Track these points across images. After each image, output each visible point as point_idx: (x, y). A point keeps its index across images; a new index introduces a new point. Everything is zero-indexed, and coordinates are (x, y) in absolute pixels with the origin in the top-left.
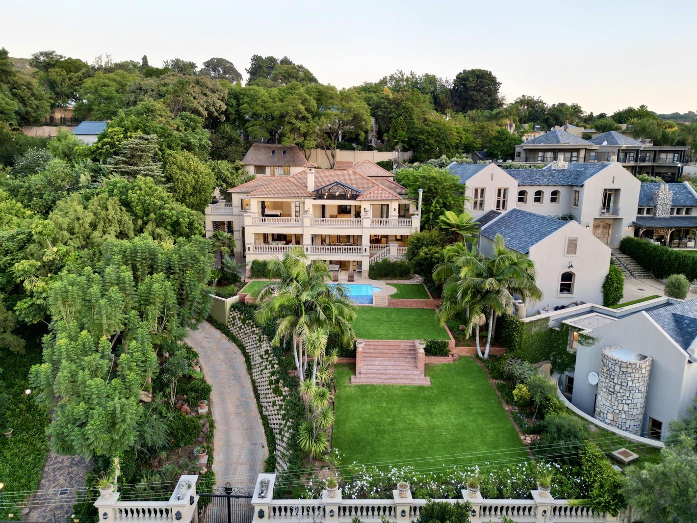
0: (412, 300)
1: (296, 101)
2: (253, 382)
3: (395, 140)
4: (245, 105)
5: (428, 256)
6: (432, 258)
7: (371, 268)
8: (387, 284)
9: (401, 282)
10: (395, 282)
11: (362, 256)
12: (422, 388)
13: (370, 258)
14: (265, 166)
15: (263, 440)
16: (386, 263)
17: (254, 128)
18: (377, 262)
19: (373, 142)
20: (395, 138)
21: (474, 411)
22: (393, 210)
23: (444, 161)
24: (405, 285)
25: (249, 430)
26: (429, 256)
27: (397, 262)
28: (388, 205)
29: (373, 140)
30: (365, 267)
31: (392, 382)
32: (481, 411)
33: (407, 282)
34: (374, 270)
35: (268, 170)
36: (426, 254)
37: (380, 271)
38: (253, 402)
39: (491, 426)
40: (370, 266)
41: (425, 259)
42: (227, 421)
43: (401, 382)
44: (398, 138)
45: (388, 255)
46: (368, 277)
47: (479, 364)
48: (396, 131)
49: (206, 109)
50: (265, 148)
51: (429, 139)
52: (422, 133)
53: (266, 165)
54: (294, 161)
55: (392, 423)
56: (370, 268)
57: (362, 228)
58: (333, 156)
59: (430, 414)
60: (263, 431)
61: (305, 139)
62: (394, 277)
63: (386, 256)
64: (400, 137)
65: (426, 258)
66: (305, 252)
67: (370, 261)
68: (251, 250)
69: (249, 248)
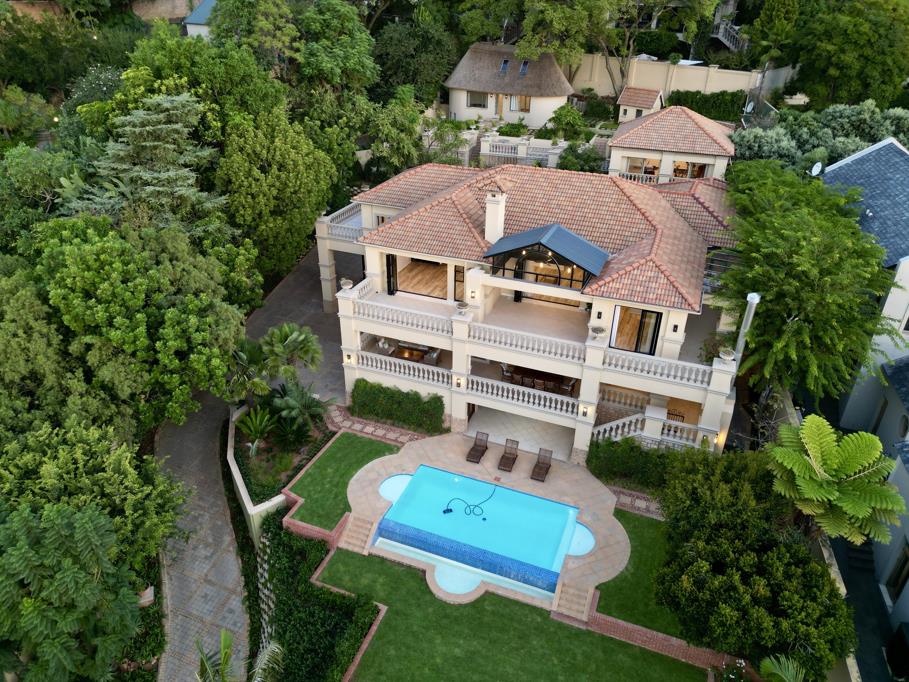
3: (765, 43)
8: (616, 513)
11: (575, 419)
13: (595, 427)
14: (487, 94)
17: (473, 13)
18: (609, 439)
19: (722, 30)
20: (765, 37)
22: (670, 327)
23: (866, 116)
27: (656, 451)
28: (659, 315)
29: (722, 27)
35: (491, 101)
37: (613, 462)
40: (591, 442)
44: (772, 37)
45: (639, 432)
46: (584, 466)
48: (770, 19)
50: (491, 54)
51: (843, 51)
52: (828, 35)
53: (486, 90)
54: (539, 87)
56: (590, 450)
57: (582, 366)
58: (623, 74)
61: (563, 44)
63: (632, 434)
64: (777, 34)
66: (454, 387)
67: (593, 434)
68: (353, 360)
69: (349, 357)
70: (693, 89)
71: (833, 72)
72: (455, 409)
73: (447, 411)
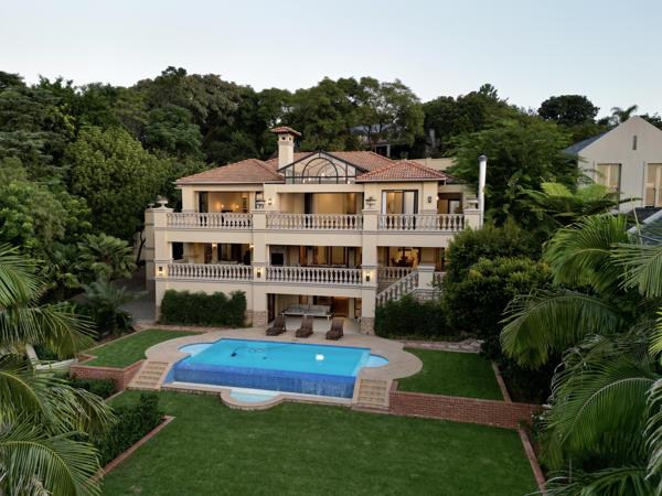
0: (452, 399)
5: (491, 278)
6: (503, 284)
7: (380, 312)
8: (405, 349)
9: (440, 346)
10: (427, 345)
11: (360, 287)
13: (378, 293)
16: (409, 303)
18: (390, 302)
22: (426, 199)
24: (446, 353)
26: (497, 278)
27: (432, 302)
28: (416, 192)
30: (368, 310)
33: (453, 347)
34: (383, 317)
36: (487, 273)
37: (397, 321)
40: (377, 308)
41: (484, 287)
45: (414, 288)
46: (372, 332)
56: (376, 314)
57: (361, 233)
62: (426, 334)
63: (409, 291)
65: (488, 284)
66: (256, 279)
67: (377, 300)
68: (164, 272)
69: (161, 269)
72: (257, 304)
73: (249, 307)
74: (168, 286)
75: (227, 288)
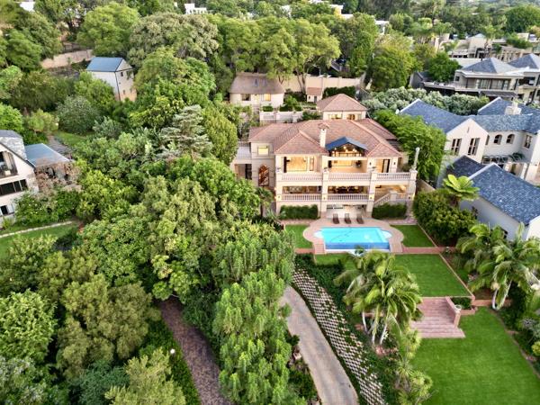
0: (422, 248)
1: (279, 41)
2: (320, 324)
3: (356, 67)
4: (232, 40)
7: (374, 210)
8: (391, 226)
9: (400, 222)
11: (368, 201)
12: (459, 340)
13: (374, 202)
14: (249, 95)
15: (347, 380)
18: (379, 205)
21: (504, 361)
22: (393, 164)
24: (405, 226)
25: (333, 370)
27: (395, 205)
28: (389, 160)
30: (370, 209)
31: (437, 336)
32: (509, 361)
34: (377, 212)
35: (252, 97)
37: (382, 213)
38: (326, 343)
39: (521, 375)
40: (373, 208)
42: (316, 364)
43: (444, 336)
46: (372, 217)
47: (493, 314)
48: (356, 59)
49: (205, 50)
50: (249, 77)
51: (388, 70)
53: (250, 93)
54: (274, 90)
55: (450, 375)
57: (370, 181)
58: (304, 82)
59: (475, 365)
60: (344, 371)
63: (387, 201)
64: (360, 64)
66: (322, 200)
67: (374, 205)
68: (280, 198)
70: (333, 87)
71: (387, 77)
72: (322, 208)
73: (319, 210)
74: (282, 204)
75: (309, 204)
